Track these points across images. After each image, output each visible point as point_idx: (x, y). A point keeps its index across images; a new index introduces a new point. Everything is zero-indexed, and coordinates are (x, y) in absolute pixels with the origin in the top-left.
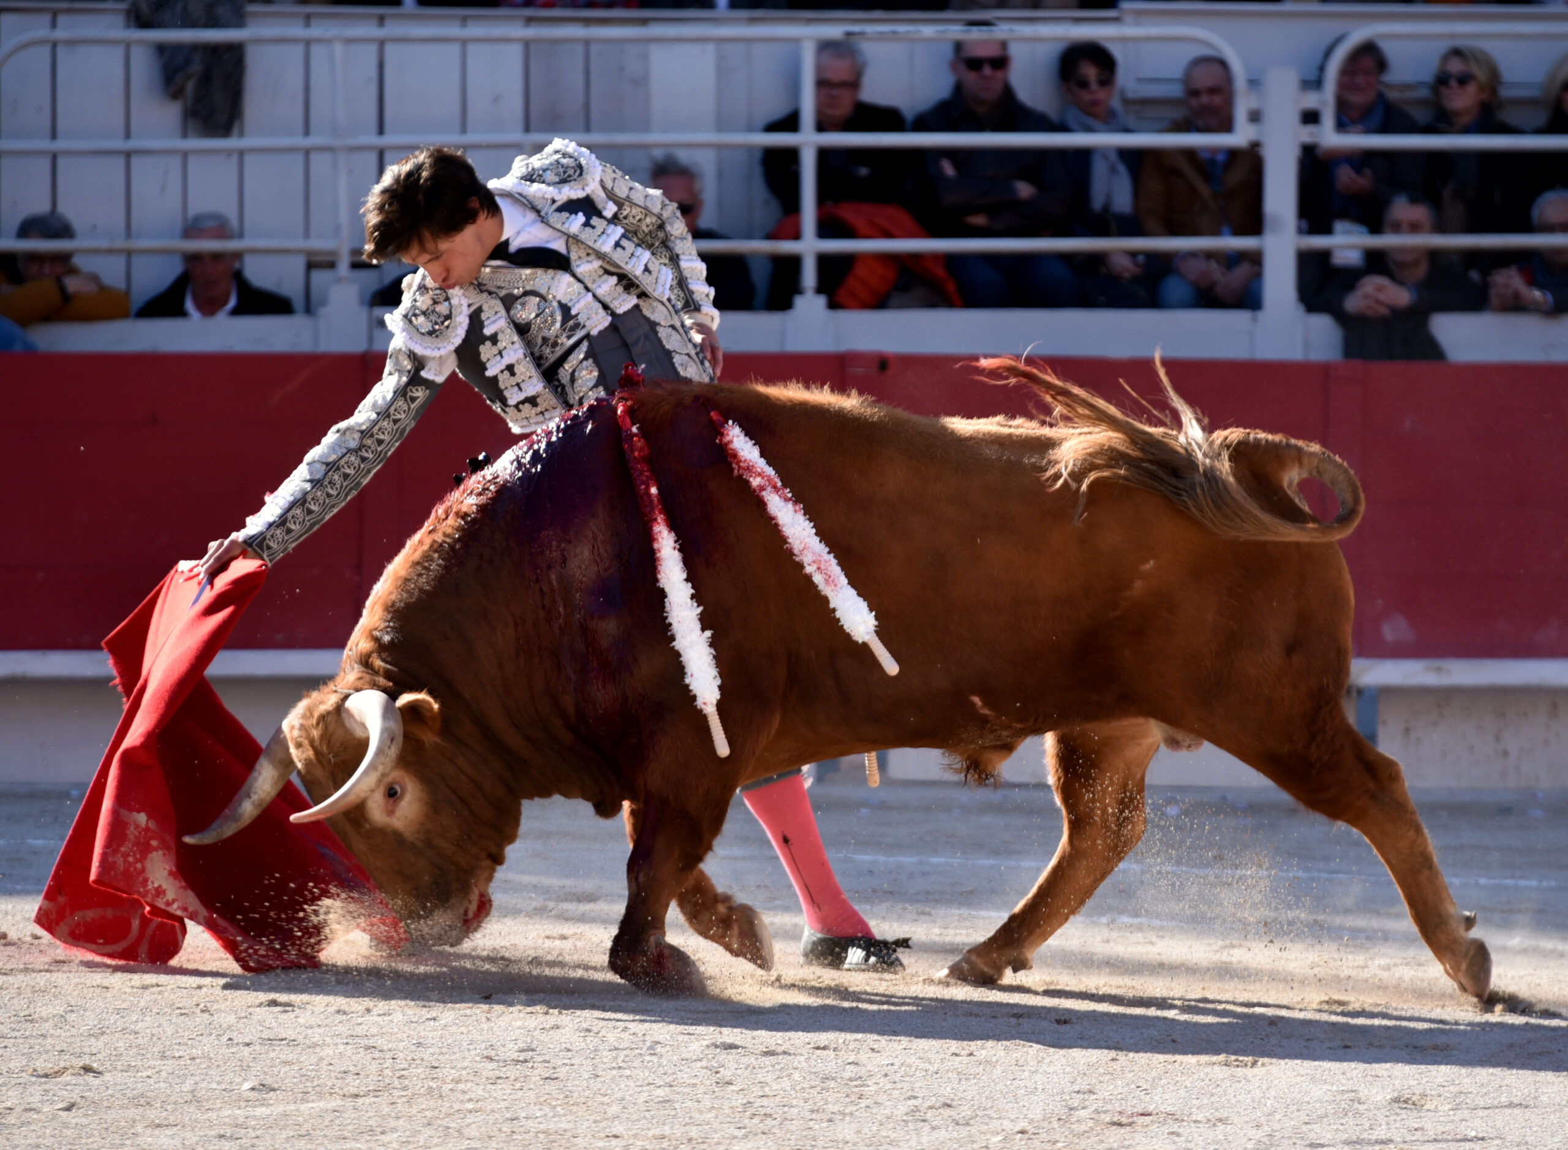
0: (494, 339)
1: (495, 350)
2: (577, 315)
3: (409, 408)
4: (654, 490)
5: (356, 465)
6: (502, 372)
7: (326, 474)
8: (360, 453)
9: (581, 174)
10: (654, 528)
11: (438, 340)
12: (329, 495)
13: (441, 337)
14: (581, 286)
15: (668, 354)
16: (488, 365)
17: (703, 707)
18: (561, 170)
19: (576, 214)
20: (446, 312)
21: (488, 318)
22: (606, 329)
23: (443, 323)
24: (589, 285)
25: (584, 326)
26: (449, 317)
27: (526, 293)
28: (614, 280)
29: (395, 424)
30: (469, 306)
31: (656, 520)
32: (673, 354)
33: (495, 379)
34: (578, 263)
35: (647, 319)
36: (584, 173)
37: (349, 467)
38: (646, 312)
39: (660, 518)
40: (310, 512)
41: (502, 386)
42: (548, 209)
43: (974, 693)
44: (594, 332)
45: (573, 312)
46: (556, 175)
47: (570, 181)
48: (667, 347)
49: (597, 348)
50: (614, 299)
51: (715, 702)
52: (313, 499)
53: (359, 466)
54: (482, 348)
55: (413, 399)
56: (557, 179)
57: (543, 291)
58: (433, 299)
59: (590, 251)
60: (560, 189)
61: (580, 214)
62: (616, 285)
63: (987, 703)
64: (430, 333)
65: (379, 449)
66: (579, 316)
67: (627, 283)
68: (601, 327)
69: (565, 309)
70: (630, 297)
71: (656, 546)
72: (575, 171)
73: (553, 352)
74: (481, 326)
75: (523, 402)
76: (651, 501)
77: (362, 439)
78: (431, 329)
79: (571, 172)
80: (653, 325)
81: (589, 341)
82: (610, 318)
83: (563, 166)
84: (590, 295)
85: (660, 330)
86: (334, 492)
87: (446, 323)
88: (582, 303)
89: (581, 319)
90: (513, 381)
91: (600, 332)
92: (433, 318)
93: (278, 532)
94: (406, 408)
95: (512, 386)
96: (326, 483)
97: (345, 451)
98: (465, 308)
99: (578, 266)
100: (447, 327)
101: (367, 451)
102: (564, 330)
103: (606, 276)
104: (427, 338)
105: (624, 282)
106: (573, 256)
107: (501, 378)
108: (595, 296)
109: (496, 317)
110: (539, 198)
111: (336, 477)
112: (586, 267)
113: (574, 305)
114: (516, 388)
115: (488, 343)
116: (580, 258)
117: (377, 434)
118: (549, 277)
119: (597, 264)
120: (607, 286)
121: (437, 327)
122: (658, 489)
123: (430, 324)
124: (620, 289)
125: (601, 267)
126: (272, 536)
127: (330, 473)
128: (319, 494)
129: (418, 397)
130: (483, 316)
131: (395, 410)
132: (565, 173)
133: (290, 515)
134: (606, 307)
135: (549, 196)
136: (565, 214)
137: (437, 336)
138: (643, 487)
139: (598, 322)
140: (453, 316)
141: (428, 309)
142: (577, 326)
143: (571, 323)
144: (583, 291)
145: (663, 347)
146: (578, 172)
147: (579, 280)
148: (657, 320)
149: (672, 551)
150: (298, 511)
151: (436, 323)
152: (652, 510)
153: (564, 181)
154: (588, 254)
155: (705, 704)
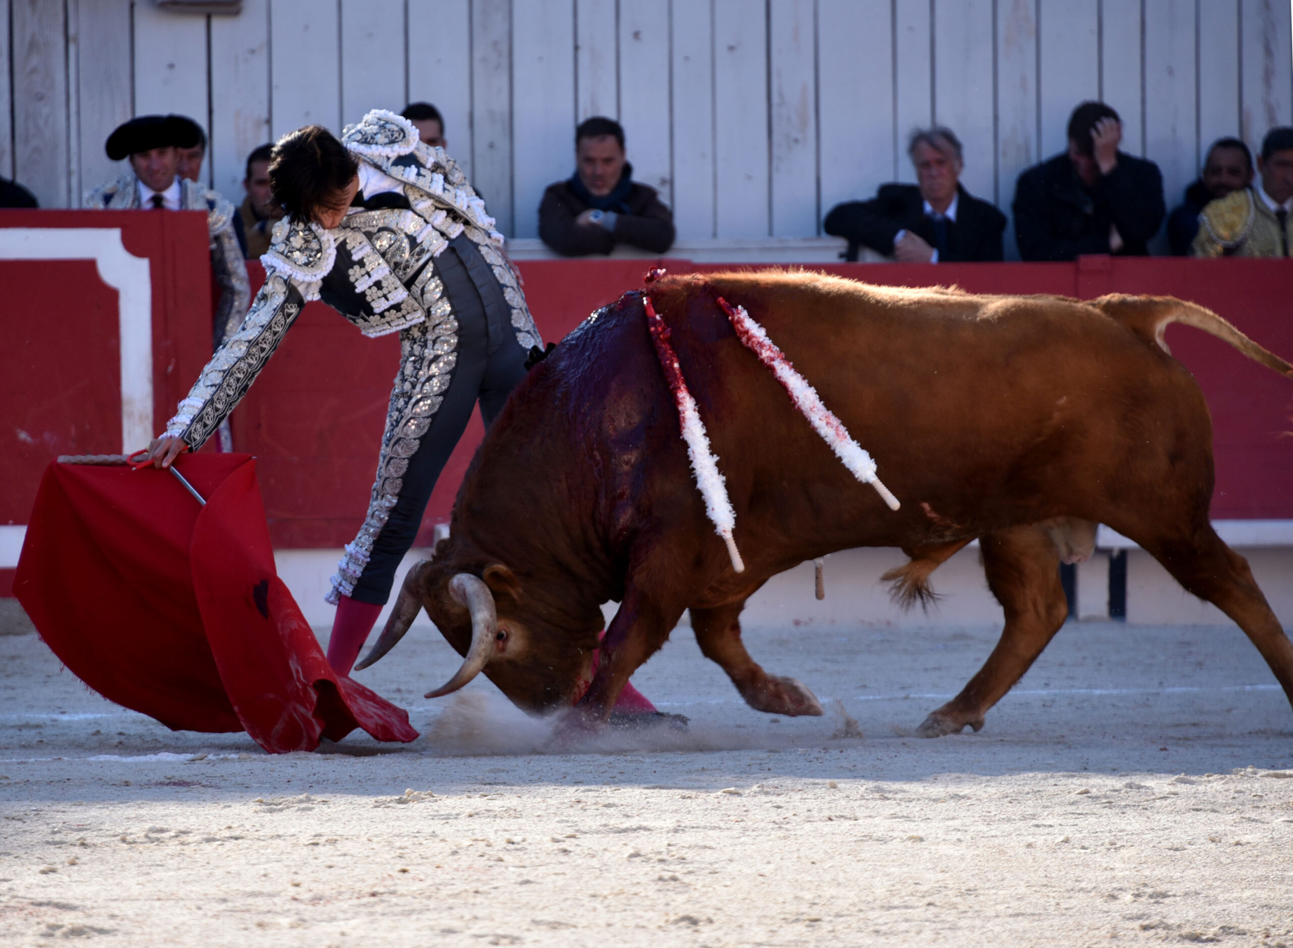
0: (361, 263)
1: (363, 271)
2: (422, 243)
3: (285, 322)
4: (676, 365)
5: (245, 370)
6: (370, 288)
7: (224, 379)
8: (246, 361)
9: (404, 136)
10: (678, 394)
11: (314, 269)
12: (228, 396)
13: (316, 267)
14: (421, 220)
15: (489, 266)
16: (357, 284)
17: (723, 534)
18: (389, 133)
19: (410, 167)
20: (317, 247)
21: (354, 247)
22: (445, 251)
23: (315, 255)
24: (427, 219)
25: (428, 251)
26: (319, 250)
27: (381, 230)
28: (444, 213)
29: (275, 335)
30: (335, 240)
31: (679, 388)
32: (493, 267)
33: (363, 294)
34: (416, 202)
35: (471, 241)
36: (407, 135)
37: (239, 372)
38: (470, 236)
39: (683, 387)
40: (217, 410)
41: (369, 299)
42: (386, 165)
43: (925, 500)
44: (437, 254)
45: (419, 241)
46: (386, 137)
47: (398, 142)
48: (488, 261)
49: (441, 265)
50: (448, 228)
51: (730, 530)
52: (218, 399)
53: (247, 371)
54: (351, 272)
55: (289, 315)
56: (387, 140)
57: (393, 227)
58: (304, 239)
59: (423, 193)
60: (392, 148)
61: (413, 167)
62: (446, 217)
63: (934, 508)
64: (306, 265)
65: (262, 355)
66: (423, 244)
67: (454, 214)
68: (441, 250)
69: (412, 240)
70: (458, 226)
71: (680, 408)
72: (399, 134)
73: (405, 274)
74: (349, 254)
75: (388, 310)
76: (676, 374)
77: (249, 348)
78: (307, 261)
79: (396, 135)
80: (476, 245)
81: (433, 262)
82: (447, 242)
83: (389, 131)
84: (430, 226)
85: (480, 248)
86: (231, 393)
87: (319, 255)
88: (425, 233)
89: (425, 245)
90: (380, 293)
91: (441, 254)
92: (307, 253)
93: (198, 426)
94: (283, 322)
95: (379, 298)
96: (225, 386)
97: (236, 360)
98: (332, 242)
99: (416, 205)
100: (320, 259)
101: (252, 358)
102: (413, 255)
103: (438, 211)
104: (305, 268)
105: (451, 215)
106: (411, 198)
107: (368, 292)
108: (433, 227)
109: (361, 246)
110: (377, 156)
111: (232, 380)
112: (423, 205)
113: (418, 235)
114: (383, 299)
115: (357, 267)
116: (416, 199)
117: (261, 343)
118: (396, 215)
119: (429, 202)
120: (440, 218)
121: (311, 259)
122: (680, 364)
123: (306, 257)
124: (449, 220)
125: (432, 204)
126: (195, 430)
127: (227, 378)
128: (222, 394)
129: (291, 314)
130: (349, 247)
131: (276, 323)
132: (392, 135)
133: (204, 412)
134: (443, 234)
135: (384, 154)
136: (401, 168)
137: (312, 266)
138: (668, 362)
139: (438, 246)
140: (323, 250)
141: (301, 247)
142: (422, 251)
143: (418, 249)
144: (424, 224)
145: (485, 261)
146: (402, 135)
147: (419, 215)
148: (478, 242)
149: (693, 412)
150: (209, 409)
151: (310, 256)
152: (677, 379)
153: (392, 142)
154: (421, 196)
155: (724, 531)
